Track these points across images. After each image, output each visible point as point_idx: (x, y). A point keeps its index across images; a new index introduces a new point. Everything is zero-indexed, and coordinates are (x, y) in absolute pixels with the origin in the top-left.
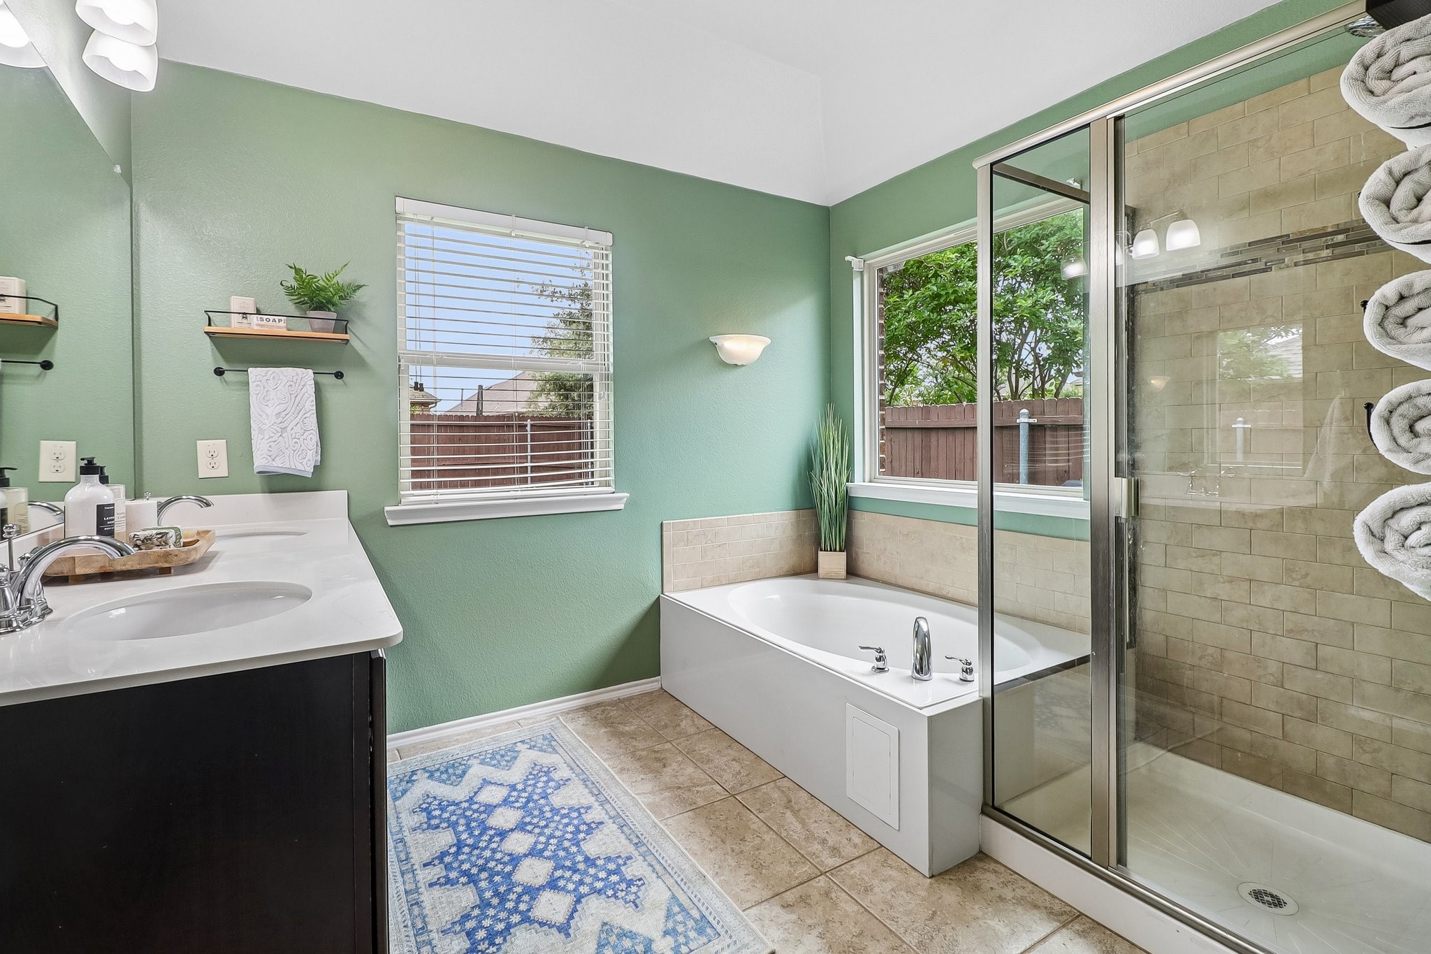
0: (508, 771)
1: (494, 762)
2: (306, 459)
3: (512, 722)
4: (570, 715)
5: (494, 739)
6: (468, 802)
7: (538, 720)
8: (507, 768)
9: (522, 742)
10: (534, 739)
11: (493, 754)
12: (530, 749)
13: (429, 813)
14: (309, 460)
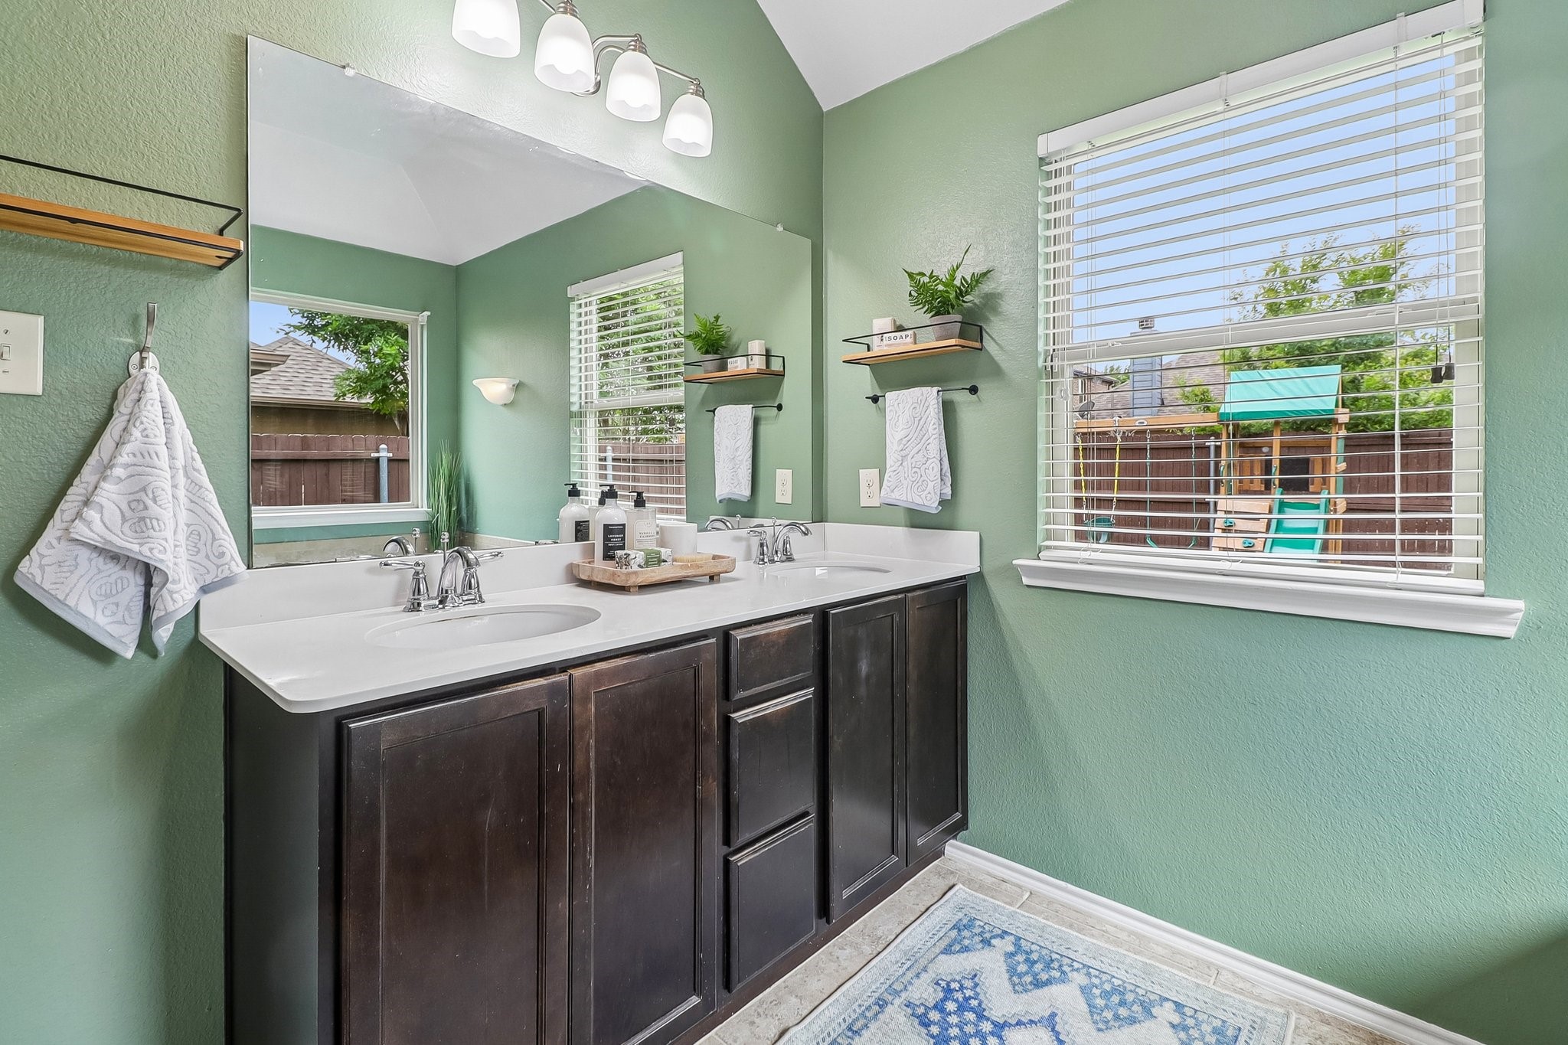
0: (1094, 1033)
1: (1100, 1002)
2: (927, 492)
3: (1209, 965)
4: (1326, 1028)
5: (1147, 970)
6: (995, 1026)
7: (1256, 991)
8: (1101, 1026)
9: (1179, 1007)
10: (1201, 1016)
11: (1115, 990)
12: (1173, 1026)
13: (945, 999)
14: (929, 493)
